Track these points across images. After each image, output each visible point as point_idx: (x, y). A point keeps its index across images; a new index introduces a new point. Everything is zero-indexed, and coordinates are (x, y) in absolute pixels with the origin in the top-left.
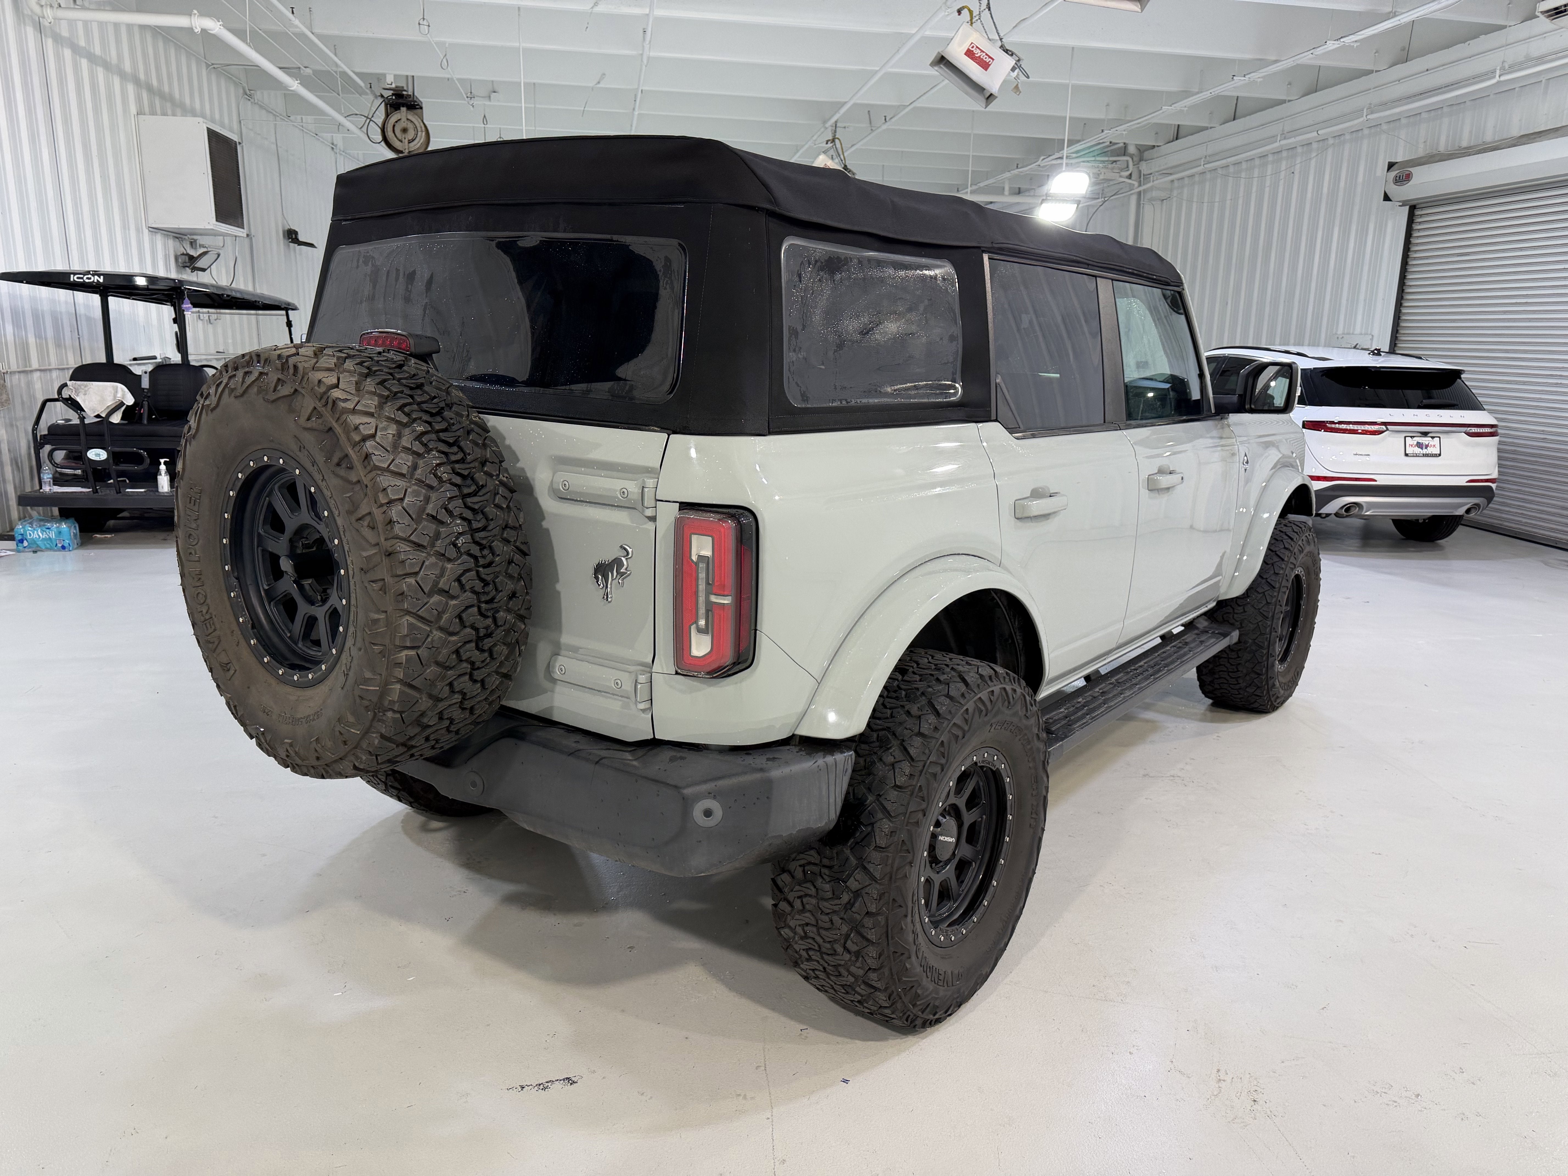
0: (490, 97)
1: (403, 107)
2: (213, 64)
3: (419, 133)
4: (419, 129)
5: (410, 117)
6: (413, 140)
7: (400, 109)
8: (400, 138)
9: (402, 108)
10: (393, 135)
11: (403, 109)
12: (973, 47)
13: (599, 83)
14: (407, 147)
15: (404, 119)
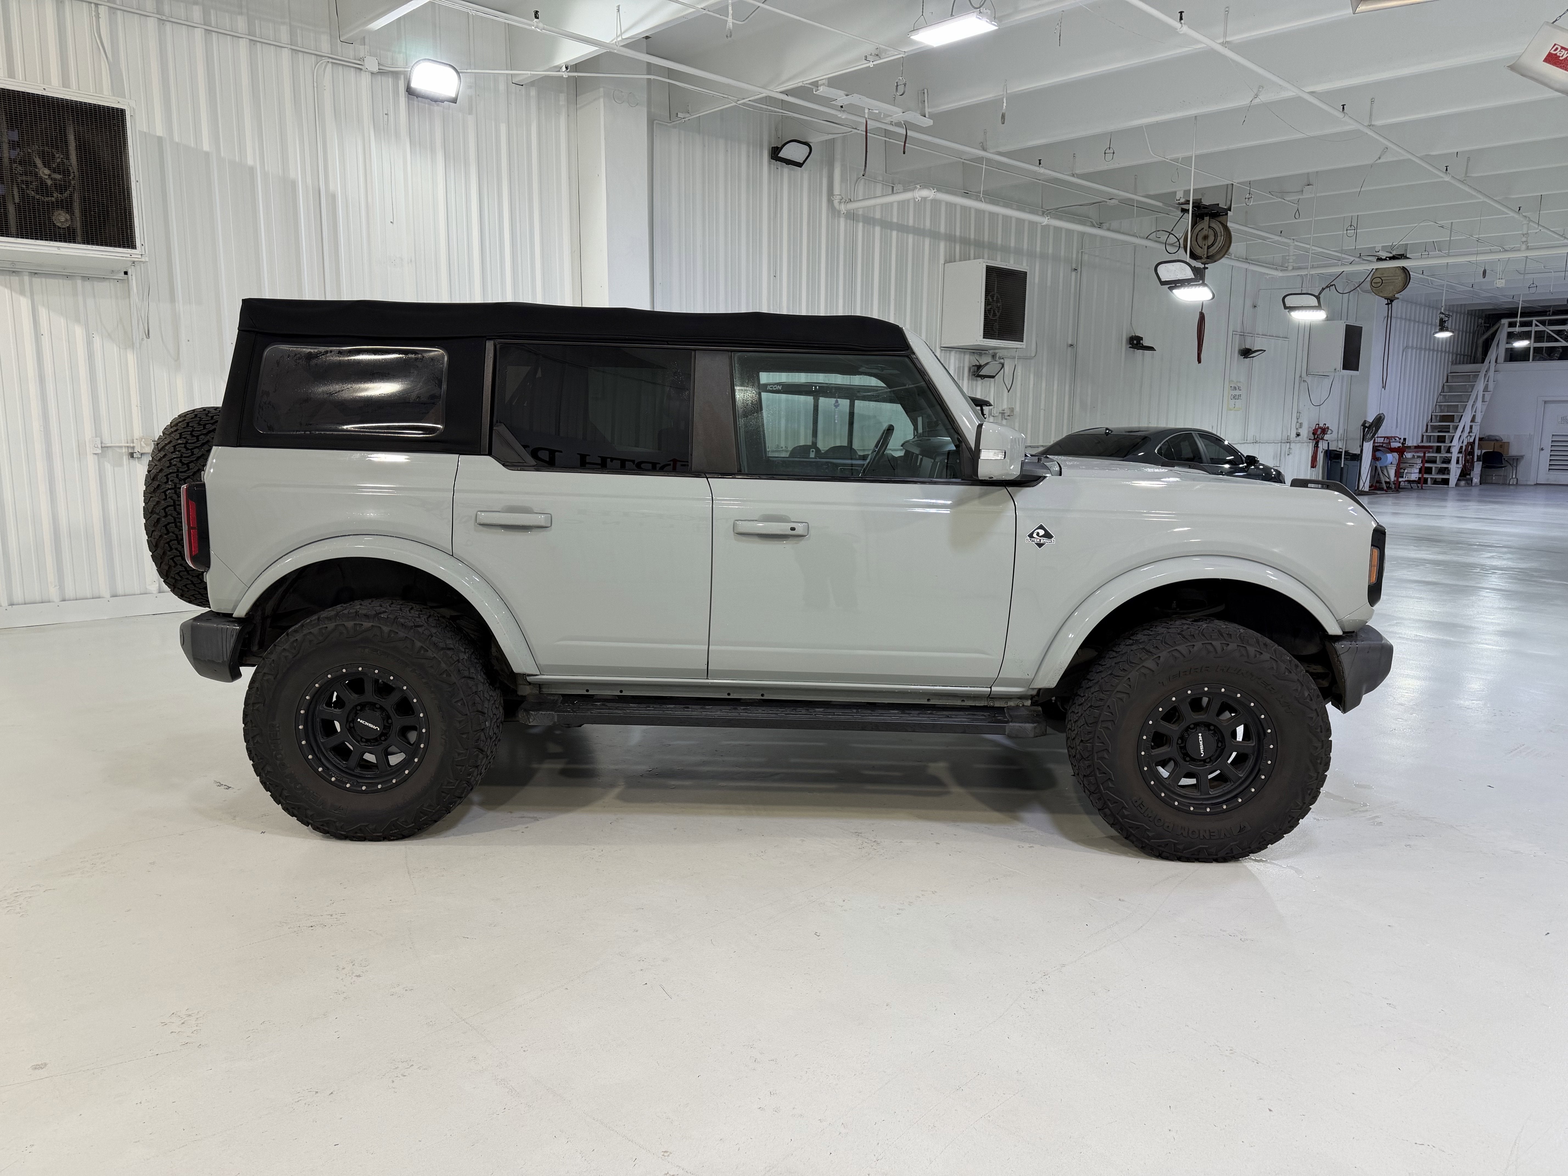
0: (1302, 191)
1: (1206, 216)
2: (1048, 210)
3: (1219, 238)
4: (1219, 234)
5: (1213, 225)
6: (1213, 245)
7: (1203, 219)
8: (1201, 246)
9: (1205, 218)
10: (1196, 243)
11: (1207, 219)
12: (1557, 49)
13: (1380, 158)
14: (1206, 253)
15: (1206, 227)
